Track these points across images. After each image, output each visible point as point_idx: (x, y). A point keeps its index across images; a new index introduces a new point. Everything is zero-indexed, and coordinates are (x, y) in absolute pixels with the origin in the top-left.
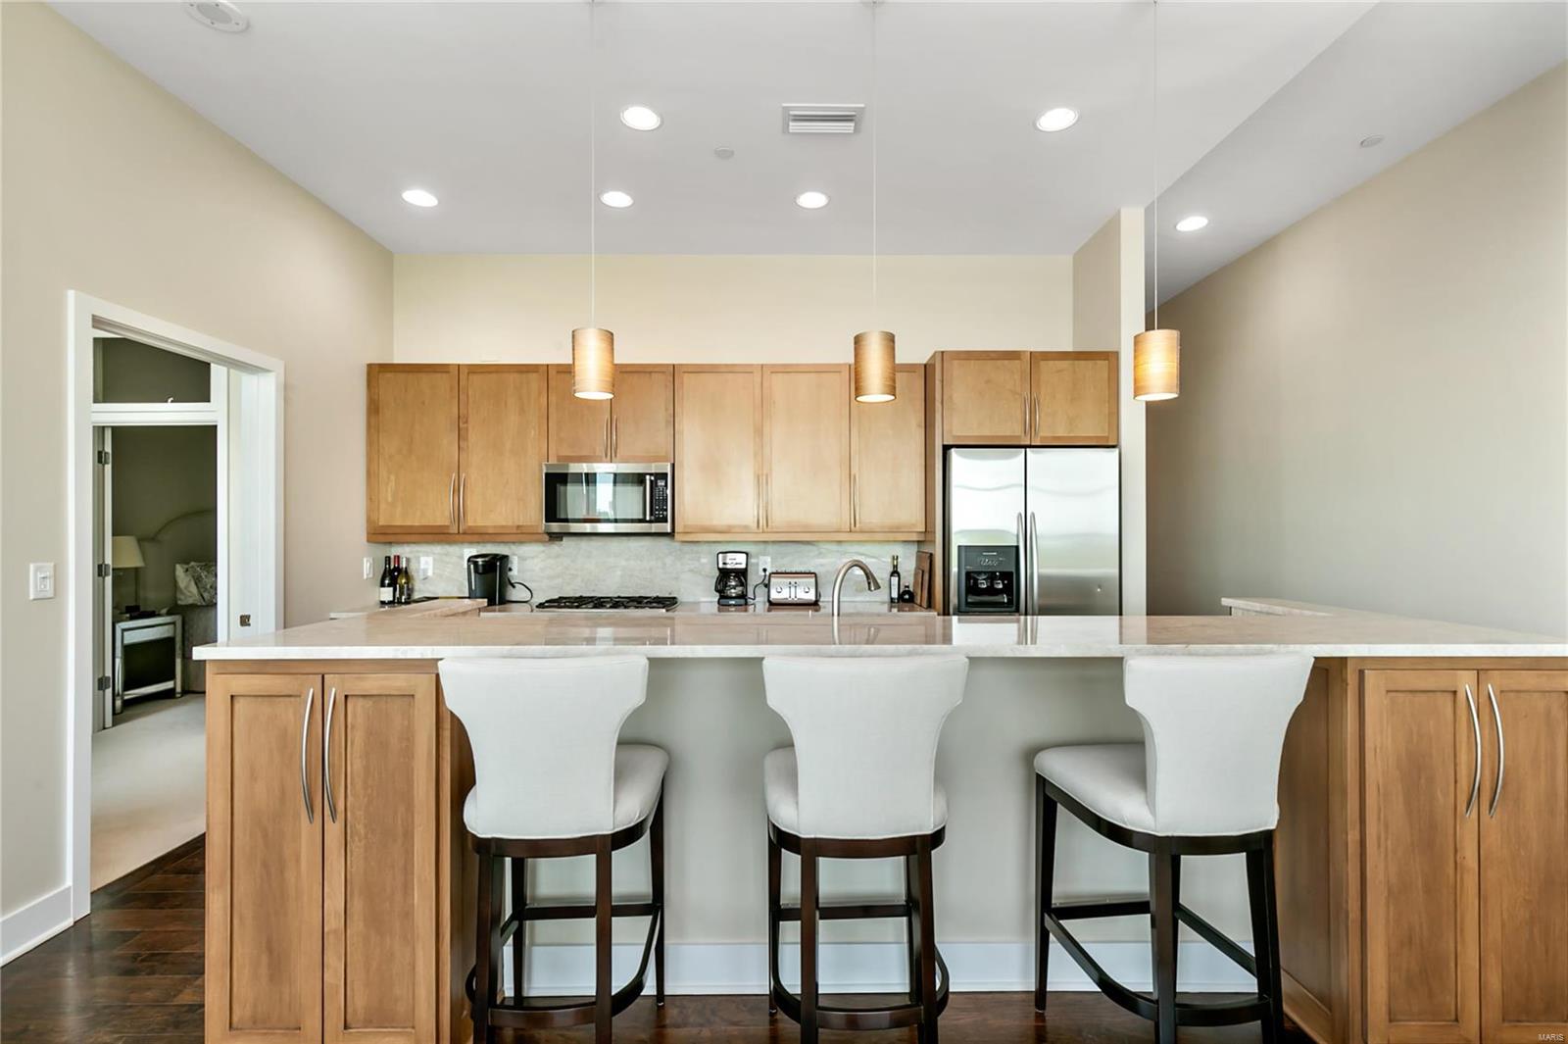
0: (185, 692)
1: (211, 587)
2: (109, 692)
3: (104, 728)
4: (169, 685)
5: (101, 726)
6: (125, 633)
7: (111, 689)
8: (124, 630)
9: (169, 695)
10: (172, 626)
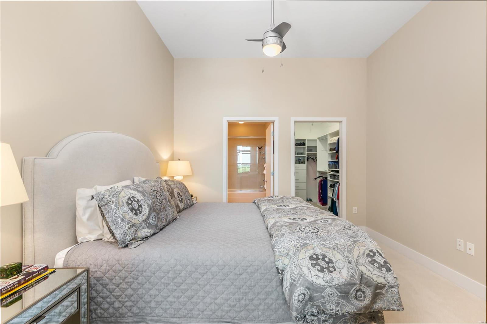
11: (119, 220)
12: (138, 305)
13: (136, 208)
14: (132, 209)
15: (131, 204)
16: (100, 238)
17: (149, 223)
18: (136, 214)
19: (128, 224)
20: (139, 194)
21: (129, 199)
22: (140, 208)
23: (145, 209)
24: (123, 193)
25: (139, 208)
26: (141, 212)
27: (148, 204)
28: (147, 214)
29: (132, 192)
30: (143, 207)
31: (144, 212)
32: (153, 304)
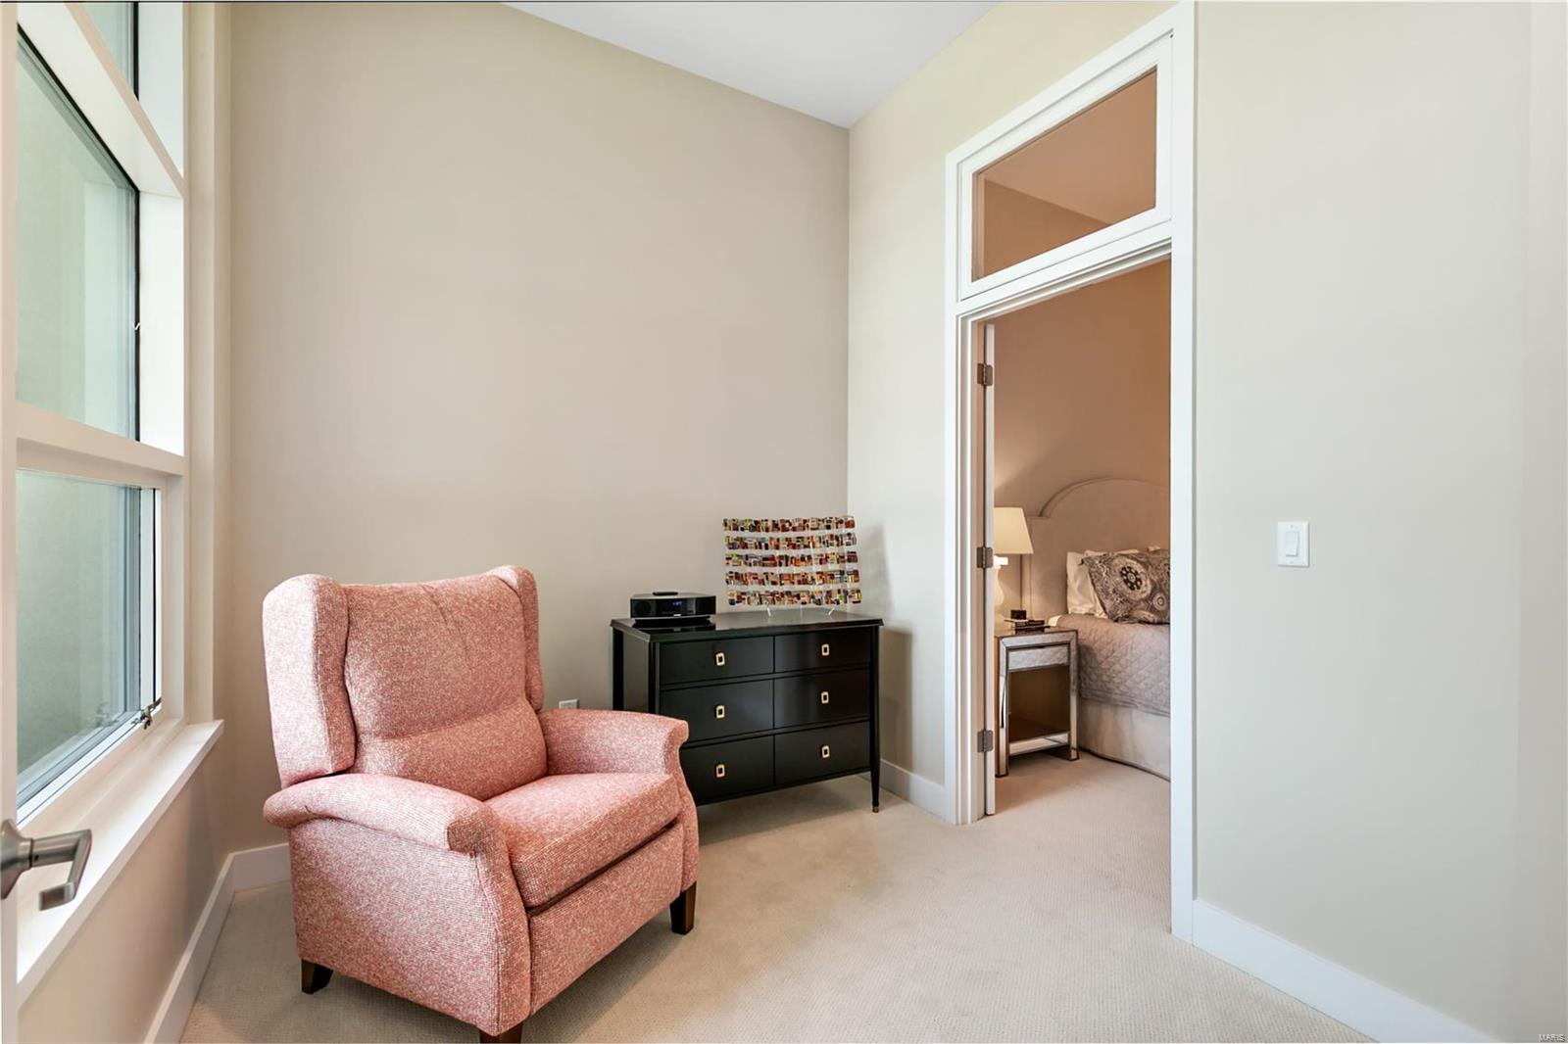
0: (1083, 749)
1: (1114, 592)
2: (991, 755)
3: (986, 814)
4: (1062, 738)
5: (982, 812)
6: (1012, 654)
7: (993, 751)
8: (1009, 649)
9: (1060, 752)
10: (1065, 649)
11: (1111, 591)
12: (1127, 684)
13: (1133, 581)
14: (1126, 581)
15: (1126, 575)
16: (1092, 612)
17: (1153, 606)
18: (1132, 588)
19: (1121, 597)
20: (1139, 565)
21: (1124, 569)
22: (1139, 583)
23: (1146, 585)
24: (1116, 561)
25: (1136, 582)
26: (1139, 588)
27: (1152, 581)
28: (1149, 592)
29: (1129, 561)
30: (1144, 582)
31: (1143, 588)
32: (1142, 686)
